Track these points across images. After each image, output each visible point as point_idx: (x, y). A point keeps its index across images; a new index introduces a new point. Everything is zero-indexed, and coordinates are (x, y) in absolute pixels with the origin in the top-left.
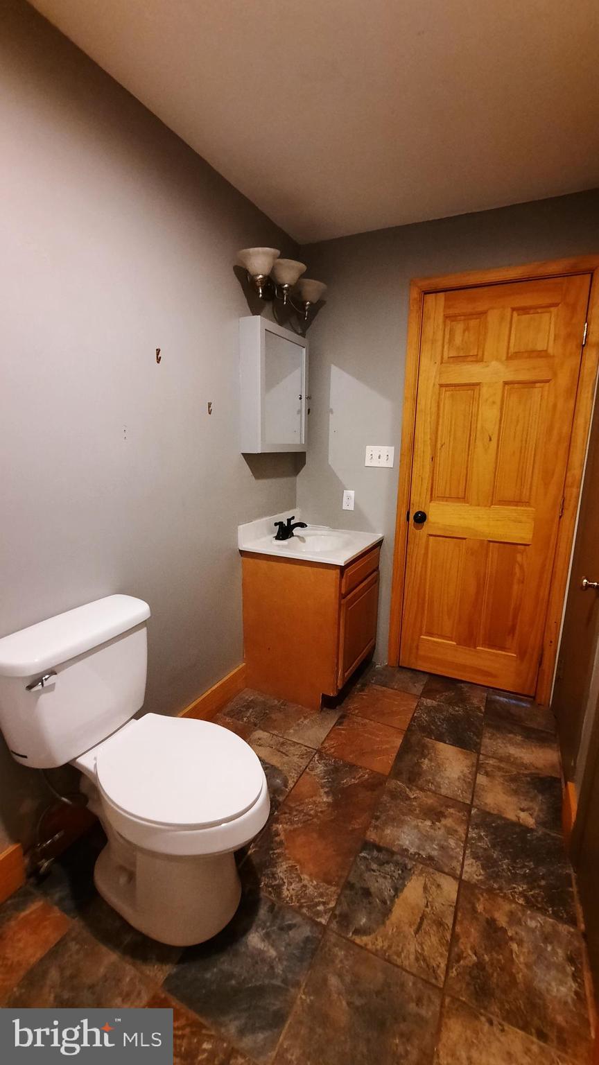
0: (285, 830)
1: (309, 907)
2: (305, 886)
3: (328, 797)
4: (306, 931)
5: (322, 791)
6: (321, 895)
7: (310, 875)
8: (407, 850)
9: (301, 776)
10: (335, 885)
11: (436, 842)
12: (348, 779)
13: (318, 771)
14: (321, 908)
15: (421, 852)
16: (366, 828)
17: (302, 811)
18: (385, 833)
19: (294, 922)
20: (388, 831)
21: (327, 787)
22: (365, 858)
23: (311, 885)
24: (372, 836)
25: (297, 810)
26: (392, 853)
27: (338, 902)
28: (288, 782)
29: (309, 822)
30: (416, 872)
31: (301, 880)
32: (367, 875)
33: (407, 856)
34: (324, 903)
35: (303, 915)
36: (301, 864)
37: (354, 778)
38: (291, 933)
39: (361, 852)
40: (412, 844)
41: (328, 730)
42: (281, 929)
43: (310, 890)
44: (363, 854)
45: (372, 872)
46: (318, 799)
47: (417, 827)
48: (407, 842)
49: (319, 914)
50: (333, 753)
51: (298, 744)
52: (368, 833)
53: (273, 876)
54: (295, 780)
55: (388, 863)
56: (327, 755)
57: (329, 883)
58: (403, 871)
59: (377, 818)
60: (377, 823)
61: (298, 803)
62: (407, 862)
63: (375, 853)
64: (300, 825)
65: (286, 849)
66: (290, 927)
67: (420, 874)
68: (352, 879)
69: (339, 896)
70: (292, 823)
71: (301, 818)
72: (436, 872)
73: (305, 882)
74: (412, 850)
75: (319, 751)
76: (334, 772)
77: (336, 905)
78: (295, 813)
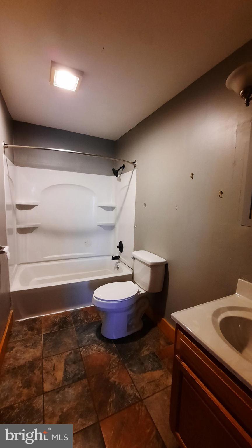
0: (113, 357)
1: (87, 347)
2: (93, 350)
3: (113, 381)
4: (84, 343)
5: (117, 381)
6: (86, 352)
7: (94, 354)
8: (69, 387)
9: (132, 379)
10: (85, 357)
11: (58, 402)
12: (114, 398)
13: (129, 389)
14: (84, 350)
15: (63, 391)
16: (89, 383)
17: (115, 367)
18: (81, 387)
19: (88, 343)
20: (80, 389)
21: (117, 385)
22: (82, 372)
23: (91, 352)
24: (85, 381)
25: (117, 366)
26: (73, 382)
27: (81, 354)
28: (132, 372)
29: (109, 366)
30: (62, 382)
31: (95, 350)
32: (78, 367)
33: (67, 385)
34: (84, 351)
35: (87, 345)
36: (99, 354)
37: (112, 401)
38: (87, 341)
39: (85, 372)
40: (68, 392)
41: (155, 421)
42: (90, 340)
43: (90, 351)
44: (84, 372)
45: (76, 369)
46: (115, 376)
47: (69, 402)
48: (70, 391)
49: (84, 348)
50: (135, 407)
51: (153, 394)
52: (87, 381)
53: (102, 346)
54: (131, 375)
55: (73, 377)
56: (136, 402)
57: (87, 356)
58: (67, 378)
59: (88, 391)
60: (86, 388)
61: (119, 368)
62: (67, 383)
63: (80, 376)
64: (110, 362)
65: (107, 353)
66: (88, 341)
67: (60, 383)
68: (81, 363)
69: (82, 356)
70: (113, 361)
71: (113, 365)
72: (54, 389)
73: (93, 351)
74: (67, 389)
75: (141, 400)
76: (123, 395)
77: (81, 353)
78: (116, 364)
